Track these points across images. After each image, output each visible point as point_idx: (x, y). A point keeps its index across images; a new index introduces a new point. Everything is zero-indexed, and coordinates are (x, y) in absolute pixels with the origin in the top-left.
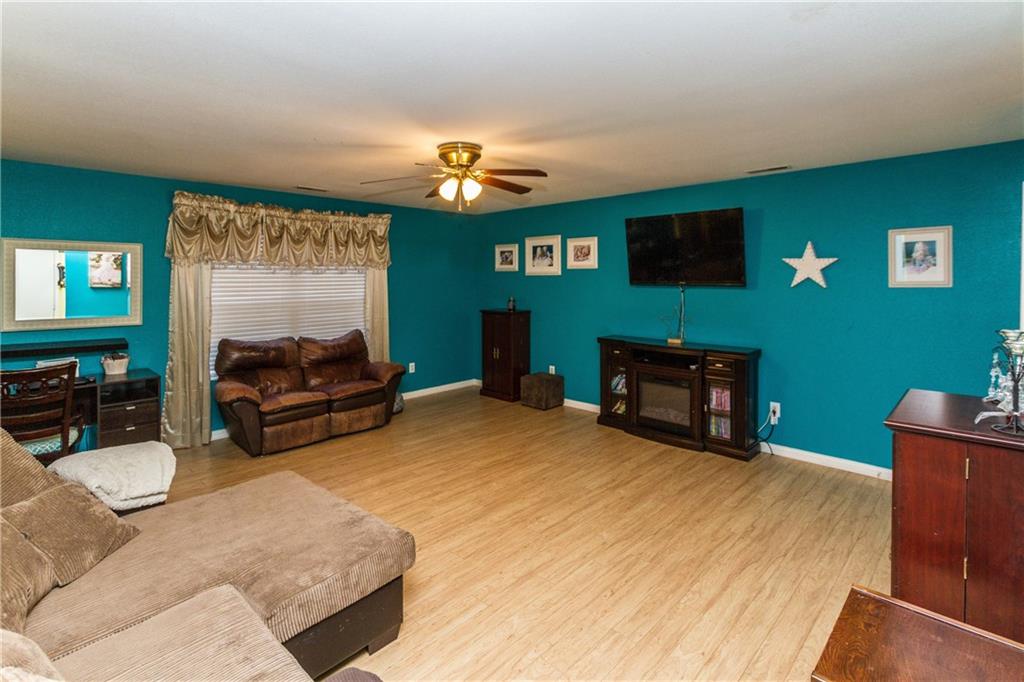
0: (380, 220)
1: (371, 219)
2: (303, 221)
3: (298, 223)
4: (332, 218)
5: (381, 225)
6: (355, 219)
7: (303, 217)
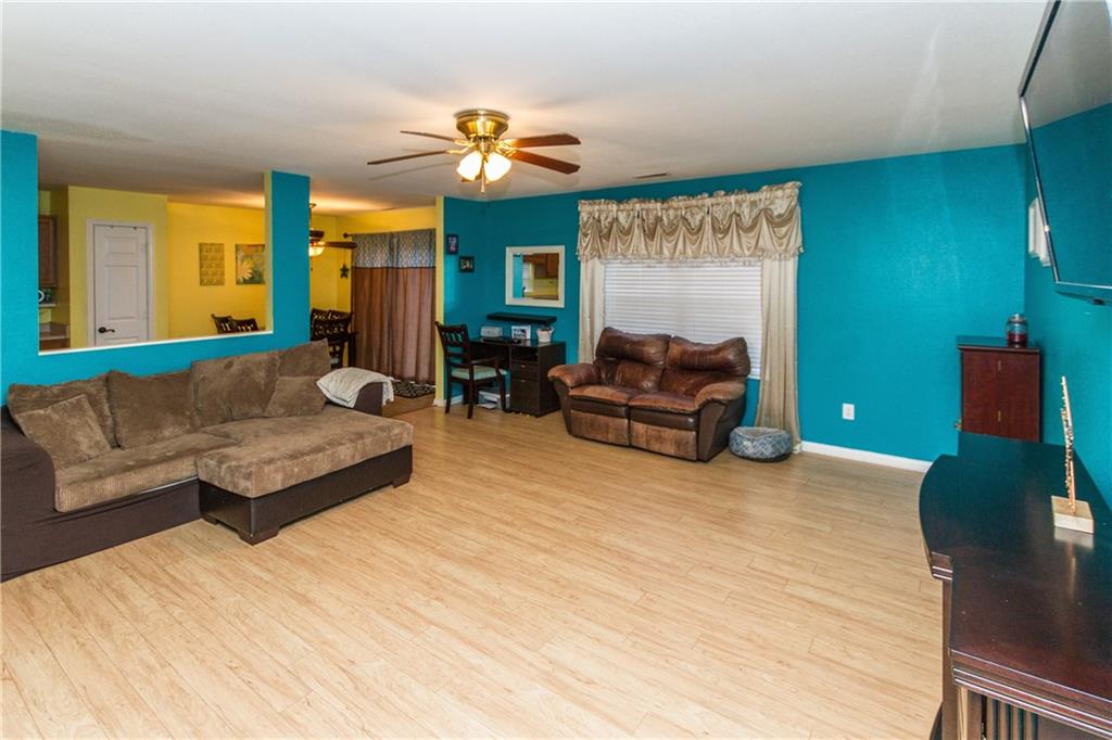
0: (779, 193)
1: (763, 195)
2: (676, 209)
3: (671, 212)
4: (709, 201)
5: (782, 199)
6: (740, 197)
7: (675, 204)
